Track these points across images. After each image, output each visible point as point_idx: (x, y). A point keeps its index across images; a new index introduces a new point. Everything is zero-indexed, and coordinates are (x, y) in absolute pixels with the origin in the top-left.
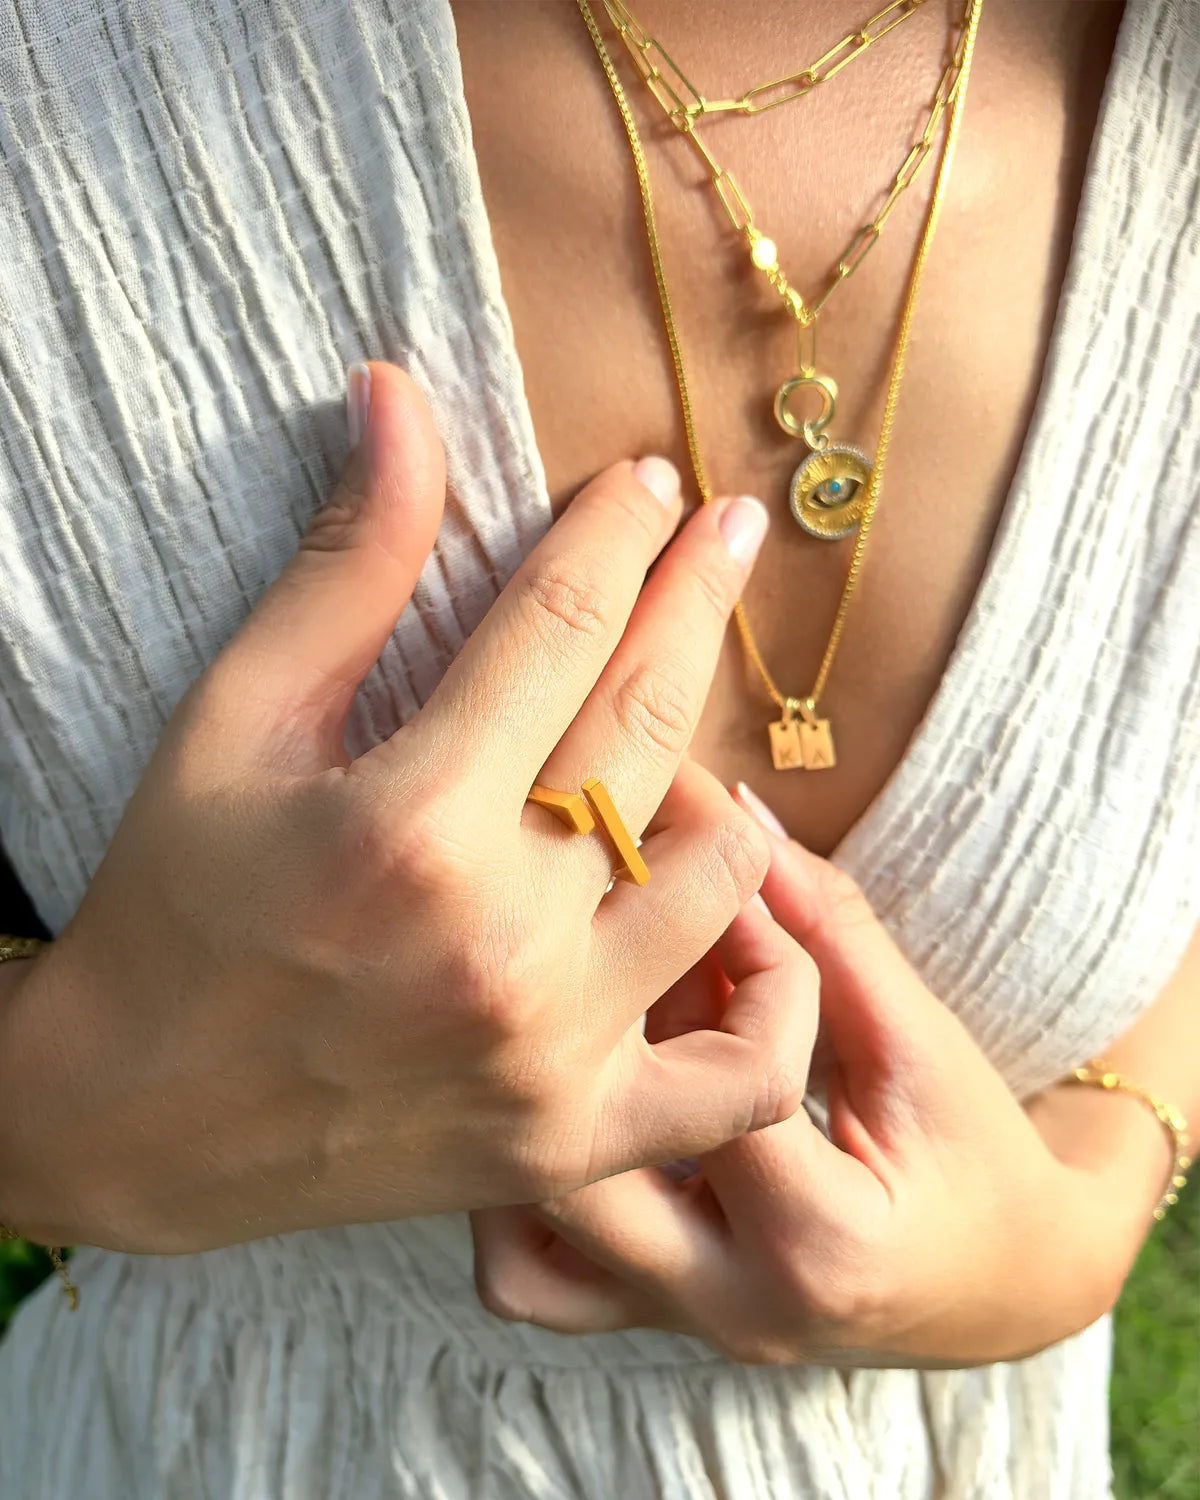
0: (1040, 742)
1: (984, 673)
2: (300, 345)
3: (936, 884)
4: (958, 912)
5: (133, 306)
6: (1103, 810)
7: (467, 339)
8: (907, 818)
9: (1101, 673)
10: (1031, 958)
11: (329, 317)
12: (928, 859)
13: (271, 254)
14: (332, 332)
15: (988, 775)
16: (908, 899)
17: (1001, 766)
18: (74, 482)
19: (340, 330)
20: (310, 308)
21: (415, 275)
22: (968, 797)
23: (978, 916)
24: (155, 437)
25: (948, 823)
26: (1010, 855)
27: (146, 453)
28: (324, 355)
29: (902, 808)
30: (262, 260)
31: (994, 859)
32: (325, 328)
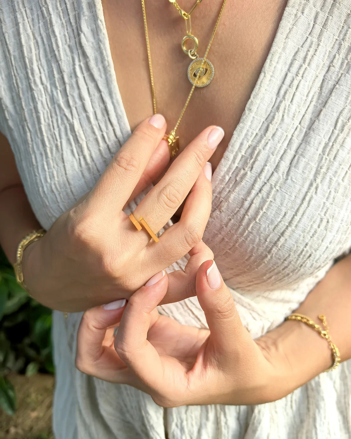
0: (269, 157)
1: (248, 131)
2: (60, 34)
3: (231, 200)
4: (237, 209)
5: (30, 27)
6: (289, 181)
7: (95, 30)
8: (224, 177)
9: (295, 136)
10: (260, 228)
11: (67, 26)
12: (229, 191)
13: (56, 10)
14: (67, 29)
15: (249, 165)
16: (223, 204)
17: (254, 162)
18: (16, 70)
19: (69, 29)
20: (63, 24)
21: (84, 13)
22: (242, 172)
23: (242, 211)
24: (31, 58)
25: (236, 180)
26: (254, 192)
27: (29, 62)
28: (65, 35)
29: (222, 174)
30: (54, 12)
31: (249, 193)
32: (66, 28)
